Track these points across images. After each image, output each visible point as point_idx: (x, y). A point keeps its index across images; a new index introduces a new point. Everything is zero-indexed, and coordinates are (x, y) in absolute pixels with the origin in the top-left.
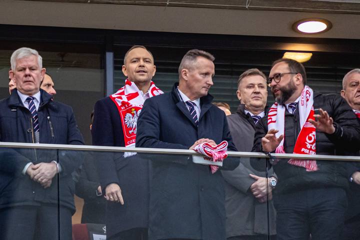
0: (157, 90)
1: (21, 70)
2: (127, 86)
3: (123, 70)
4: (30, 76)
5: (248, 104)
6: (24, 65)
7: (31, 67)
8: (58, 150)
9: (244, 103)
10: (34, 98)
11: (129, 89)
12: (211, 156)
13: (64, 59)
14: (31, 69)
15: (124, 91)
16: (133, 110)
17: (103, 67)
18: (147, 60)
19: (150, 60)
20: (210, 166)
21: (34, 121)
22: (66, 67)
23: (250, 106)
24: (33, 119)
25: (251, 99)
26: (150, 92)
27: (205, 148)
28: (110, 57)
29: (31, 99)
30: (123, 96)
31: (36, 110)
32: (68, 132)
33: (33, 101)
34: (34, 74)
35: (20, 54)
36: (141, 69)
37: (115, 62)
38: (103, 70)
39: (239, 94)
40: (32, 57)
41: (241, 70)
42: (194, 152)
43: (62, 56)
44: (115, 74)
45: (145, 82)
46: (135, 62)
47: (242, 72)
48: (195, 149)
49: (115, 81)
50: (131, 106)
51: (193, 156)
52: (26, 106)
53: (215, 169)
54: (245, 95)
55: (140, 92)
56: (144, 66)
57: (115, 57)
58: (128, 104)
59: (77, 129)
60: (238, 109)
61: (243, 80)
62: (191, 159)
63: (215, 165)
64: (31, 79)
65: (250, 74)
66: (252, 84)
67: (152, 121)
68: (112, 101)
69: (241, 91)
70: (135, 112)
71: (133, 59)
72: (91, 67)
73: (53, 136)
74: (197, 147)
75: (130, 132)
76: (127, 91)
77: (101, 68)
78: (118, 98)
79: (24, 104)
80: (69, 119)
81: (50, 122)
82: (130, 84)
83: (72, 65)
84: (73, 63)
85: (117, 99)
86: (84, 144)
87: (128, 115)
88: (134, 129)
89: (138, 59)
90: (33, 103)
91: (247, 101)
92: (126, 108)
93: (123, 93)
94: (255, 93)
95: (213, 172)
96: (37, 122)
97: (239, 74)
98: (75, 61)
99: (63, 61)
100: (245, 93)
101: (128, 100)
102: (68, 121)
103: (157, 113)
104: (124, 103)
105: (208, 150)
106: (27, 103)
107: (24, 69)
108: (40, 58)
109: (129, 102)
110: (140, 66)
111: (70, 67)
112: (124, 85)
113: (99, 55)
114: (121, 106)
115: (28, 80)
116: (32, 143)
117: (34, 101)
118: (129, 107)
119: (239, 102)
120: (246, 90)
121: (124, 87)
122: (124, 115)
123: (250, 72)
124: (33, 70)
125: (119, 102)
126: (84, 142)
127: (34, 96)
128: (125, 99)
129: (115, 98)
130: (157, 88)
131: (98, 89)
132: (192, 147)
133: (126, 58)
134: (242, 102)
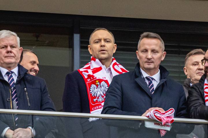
0: (117, 65)
1: (3, 48)
2: (92, 61)
3: (89, 49)
4: (11, 52)
5: (193, 79)
6: (6, 44)
7: (12, 45)
8: (33, 115)
9: (190, 78)
10: (12, 72)
11: (94, 65)
12: (161, 120)
13: (39, 39)
14: (12, 47)
15: (90, 66)
16: (97, 81)
17: (71, 46)
18: (108, 40)
19: (110, 40)
20: (159, 131)
21: (12, 92)
22: (40, 46)
23: (195, 81)
24: (11, 90)
25: (195, 75)
26: (111, 66)
27: (155, 113)
28: (77, 38)
29: (10, 73)
30: (89, 70)
31: (14, 83)
32: (41, 100)
33: (11, 75)
34: (14, 50)
35: (2, 35)
36: (103, 48)
37: (81, 42)
38: (71, 49)
39: (185, 70)
40: (12, 37)
41: (187, 50)
42: (146, 118)
43: (37, 37)
44: (81, 52)
45: (107, 59)
46: (97, 42)
47: (189, 52)
48: (147, 115)
49: (81, 57)
50: (96, 78)
51: (145, 121)
52: (6, 79)
53: (163, 133)
54: (191, 71)
55: (103, 67)
56: (104, 46)
57: (81, 37)
58: (93, 76)
59: (49, 98)
60: (185, 82)
61: (189, 58)
62: (143, 124)
63: (163, 130)
64: (12, 55)
65: (195, 54)
66: (196, 62)
67: (115, 94)
68: (80, 74)
69: (187, 67)
70: (99, 83)
71: (96, 40)
72: (61, 46)
73: (29, 105)
74: (148, 114)
75: (95, 100)
76: (92, 66)
77: (70, 47)
78: (85, 71)
79: (4, 77)
80: (43, 90)
81: (27, 93)
82: (95, 60)
83: (45, 44)
84: (46, 42)
85: (83, 72)
86: (55, 111)
87: (93, 86)
88: (98, 98)
89: (100, 40)
90: (11, 76)
91: (192, 76)
92: (91, 80)
93: (89, 68)
94: (199, 69)
95: (162, 135)
96: (15, 92)
97: (186, 53)
98: (48, 41)
99: (37, 41)
100: (191, 69)
101: (93, 74)
102: (41, 91)
103: (119, 87)
104: (89, 76)
105: (158, 115)
106: (7, 77)
107: (6, 47)
108: (18, 39)
109: (94, 75)
110: (101, 46)
111: (43, 46)
112: (90, 61)
113: (67, 36)
114: (88, 78)
115: (9, 56)
116: (11, 109)
117: (13, 74)
118: (93, 79)
119: (185, 77)
120: (191, 67)
121: (90, 63)
122: (90, 86)
123: (195, 52)
124: (14, 47)
125: (85, 75)
126: (55, 109)
127: (12, 70)
128: (90, 72)
129: (82, 72)
130: (117, 63)
131: (67, 64)
132: (144, 114)
133: (90, 39)
134: (188, 77)
